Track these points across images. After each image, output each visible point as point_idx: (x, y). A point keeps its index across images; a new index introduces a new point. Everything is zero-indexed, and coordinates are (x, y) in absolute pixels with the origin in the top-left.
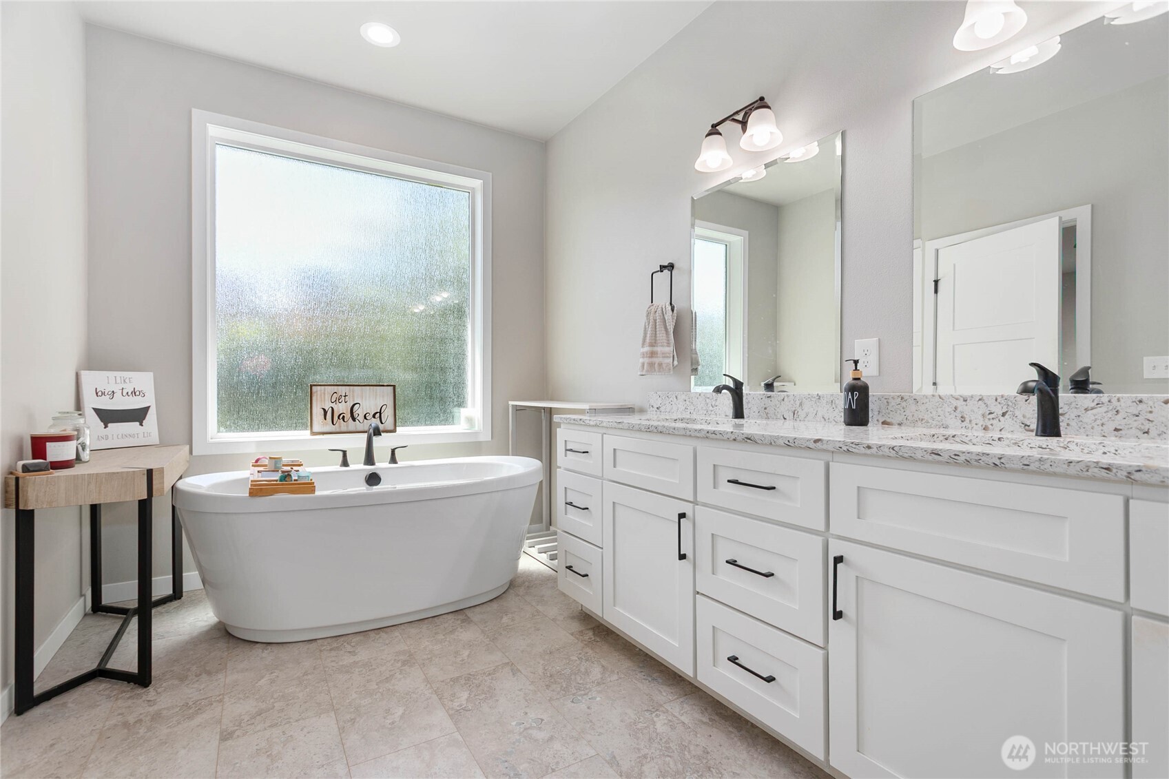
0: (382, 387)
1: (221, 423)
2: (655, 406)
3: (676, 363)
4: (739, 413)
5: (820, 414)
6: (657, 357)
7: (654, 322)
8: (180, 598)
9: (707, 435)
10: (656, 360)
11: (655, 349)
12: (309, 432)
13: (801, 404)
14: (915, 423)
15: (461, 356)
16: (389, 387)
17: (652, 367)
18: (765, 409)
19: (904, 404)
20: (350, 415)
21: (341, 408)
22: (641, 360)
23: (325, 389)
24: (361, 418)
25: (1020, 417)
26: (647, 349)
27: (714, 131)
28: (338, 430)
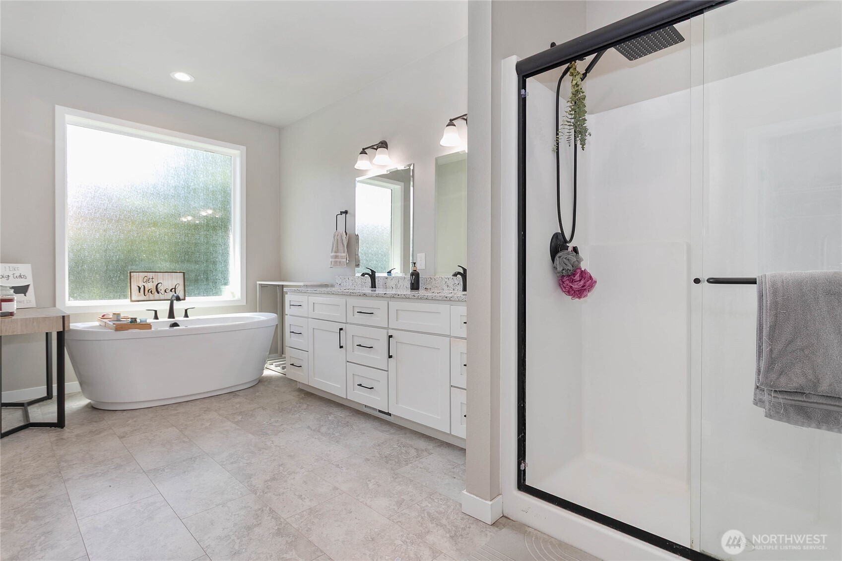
0: (176, 273)
1: (72, 295)
2: (339, 284)
3: (348, 261)
4: (373, 285)
5: (405, 286)
6: (339, 258)
7: (337, 242)
8: (51, 399)
10: (338, 260)
11: (338, 254)
12: (129, 300)
15: (225, 254)
16: (181, 274)
17: (336, 263)
19: (431, 281)
20: (155, 290)
21: (149, 286)
22: (331, 260)
23: (139, 275)
24: (163, 292)
26: (333, 254)
27: (363, 152)
28: (148, 299)
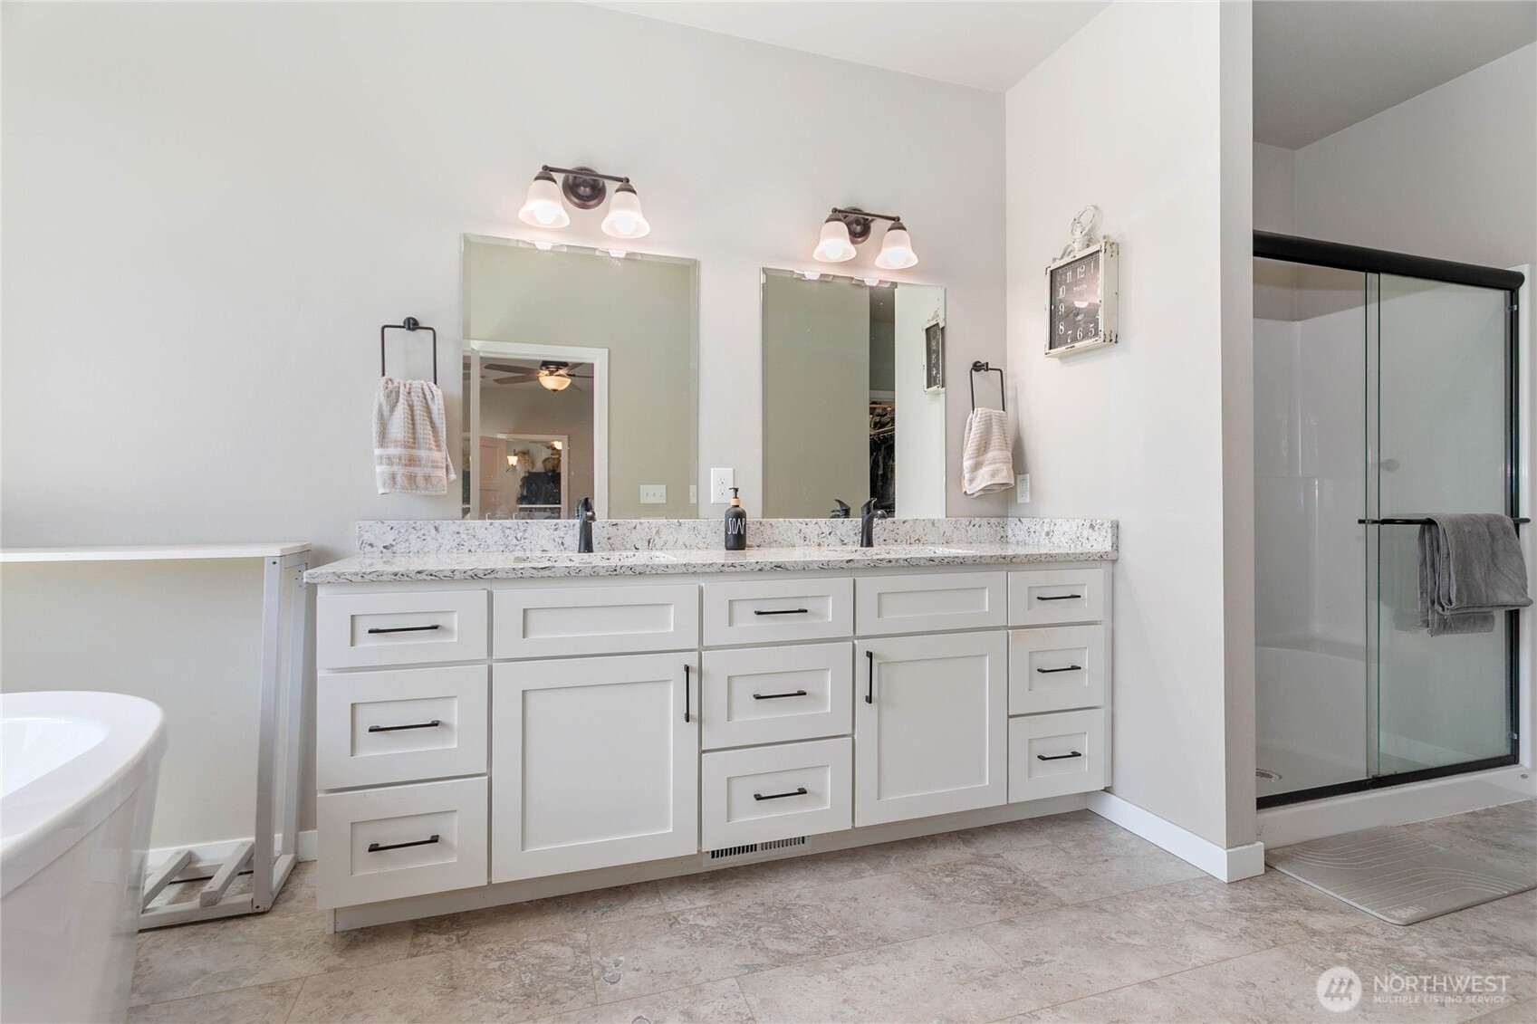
5: (680, 542)
6: (420, 466)
9: (723, 568)
10: (420, 472)
11: (415, 452)
13: (658, 532)
14: (770, 545)
17: (410, 482)
18: (609, 539)
22: (389, 469)
25: (839, 535)
26: (395, 451)
27: (546, 176)
